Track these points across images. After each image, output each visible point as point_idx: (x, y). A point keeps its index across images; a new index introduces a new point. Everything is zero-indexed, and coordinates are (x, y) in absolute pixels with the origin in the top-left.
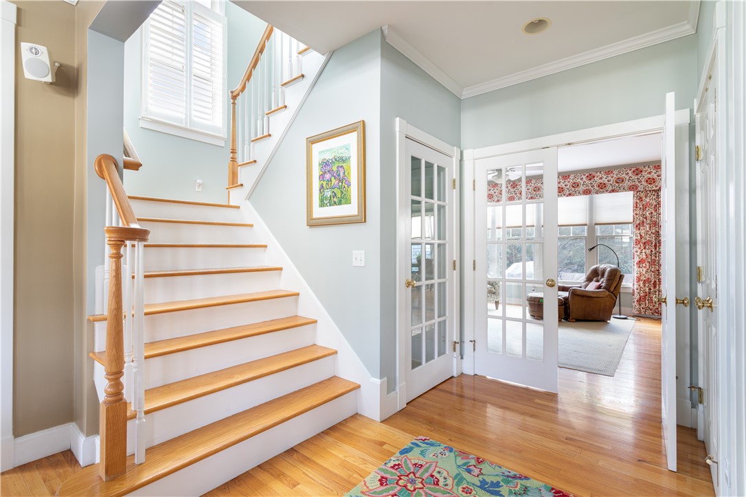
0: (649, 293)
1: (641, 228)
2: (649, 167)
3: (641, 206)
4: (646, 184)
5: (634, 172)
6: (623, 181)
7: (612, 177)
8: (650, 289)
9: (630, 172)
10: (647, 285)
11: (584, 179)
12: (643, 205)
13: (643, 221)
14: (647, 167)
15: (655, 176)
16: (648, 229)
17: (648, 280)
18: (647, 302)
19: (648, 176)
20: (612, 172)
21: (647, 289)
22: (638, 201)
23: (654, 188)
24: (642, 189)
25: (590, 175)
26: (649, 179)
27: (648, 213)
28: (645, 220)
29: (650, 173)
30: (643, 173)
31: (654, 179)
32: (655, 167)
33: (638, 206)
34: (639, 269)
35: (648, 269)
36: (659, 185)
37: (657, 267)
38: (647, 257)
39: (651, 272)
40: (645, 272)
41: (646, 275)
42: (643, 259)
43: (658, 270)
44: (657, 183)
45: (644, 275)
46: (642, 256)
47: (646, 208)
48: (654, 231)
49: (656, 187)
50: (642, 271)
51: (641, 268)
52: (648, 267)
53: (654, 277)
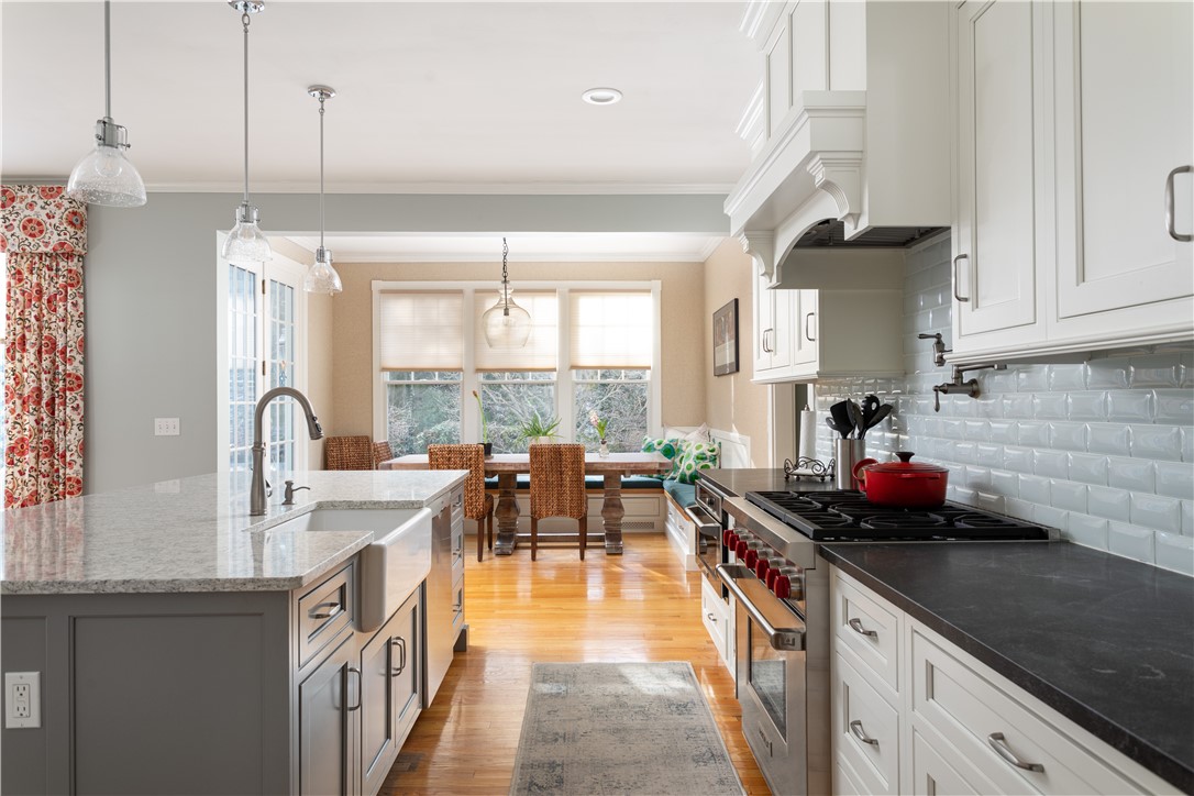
2: (30, 190)
3: (19, 296)
4: (24, 236)
12: (23, 293)
13: (24, 337)
14: (25, 190)
15: (43, 216)
16: (33, 359)
19: (27, 212)
22: (13, 282)
23: (42, 249)
26: (30, 221)
27: (33, 314)
28: (27, 334)
29: (31, 206)
30: (17, 205)
31: (39, 224)
32: (43, 191)
33: (12, 295)
34: (11, 470)
35: (32, 468)
36: (51, 241)
37: (56, 462)
38: (30, 436)
39: (40, 477)
40: (26, 477)
41: (30, 484)
42: (23, 440)
43: (57, 470)
44: (47, 236)
45: (25, 483)
46: (19, 432)
47: (30, 301)
48: (46, 364)
49: (46, 246)
50: (17, 475)
51: (16, 465)
52: (33, 463)
53: (49, 490)
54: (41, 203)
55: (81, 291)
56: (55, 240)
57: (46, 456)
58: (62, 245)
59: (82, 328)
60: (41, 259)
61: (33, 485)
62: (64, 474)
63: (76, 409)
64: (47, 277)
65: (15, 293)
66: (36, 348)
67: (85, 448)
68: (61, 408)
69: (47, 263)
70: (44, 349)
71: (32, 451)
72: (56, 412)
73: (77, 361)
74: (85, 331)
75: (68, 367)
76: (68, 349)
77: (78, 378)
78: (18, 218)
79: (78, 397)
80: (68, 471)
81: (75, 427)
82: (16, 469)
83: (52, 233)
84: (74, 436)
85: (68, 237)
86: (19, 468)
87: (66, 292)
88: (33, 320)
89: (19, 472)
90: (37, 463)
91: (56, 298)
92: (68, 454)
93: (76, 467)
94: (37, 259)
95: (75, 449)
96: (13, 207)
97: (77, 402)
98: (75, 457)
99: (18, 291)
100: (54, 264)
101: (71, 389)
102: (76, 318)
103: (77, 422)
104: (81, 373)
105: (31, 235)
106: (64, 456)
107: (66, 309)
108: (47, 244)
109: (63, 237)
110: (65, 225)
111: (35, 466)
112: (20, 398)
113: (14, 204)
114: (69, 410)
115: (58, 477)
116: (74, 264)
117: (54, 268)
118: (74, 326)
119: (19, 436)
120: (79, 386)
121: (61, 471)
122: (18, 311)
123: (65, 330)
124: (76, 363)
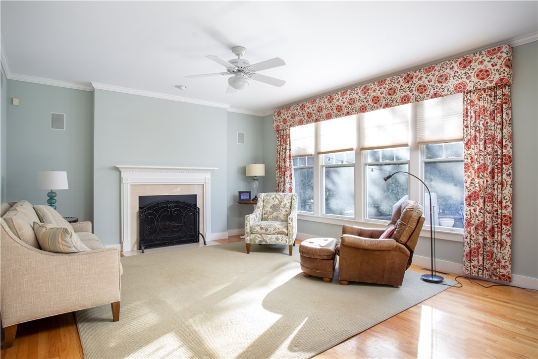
0: (485, 245)
1: (473, 146)
3: (473, 114)
4: (477, 80)
5: (460, 64)
6: (446, 79)
7: (433, 76)
8: (485, 239)
9: (455, 65)
10: (480, 232)
11: (401, 83)
12: (475, 112)
13: (475, 136)
14: (478, 55)
15: (489, 66)
16: (482, 148)
17: (483, 225)
18: (481, 258)
20: (433, 68)
21: (481, 238)
22: (469, 107)
23: (489, 85)
24: (472, 89)
25: (408, 75)
26: (481, 71)
27: (481, 123)
28: (478, 135)
29: (482, 62)
30: (473, 64)
32: (489, 52)
33: (469, 114)
34: (469, 208)
35: (481, 208)
36: (494, 79)
37: (496, 205)
38: (480, 190)
39: (487, 213)
40: (477, 213)
41: (480, 217)
42: (475, 192)
43: (497, 211)
44: (492, 77)
45: (477, 216)
46: (473, 188)
47: (479, 116)
48: (489, 150)
49: (491, 83)
50: (472, 211)
51: (472, 206)
52: (481, 205)
53: (491, 221)
54: (488, 59)
55: (510, 106)
56: (497, 77)
57: (490, 202)
58: (502, 80)
59: (511, 128)
60: (485, 92)
61: (482, 217)
62: (502, 213)
63: (508, 175)
64: (489, 101)
65: (471, 113)
66: (483, 141)
67: (513, 198)
68: (499, 174)
69: (489, 93)
70: (487, 141)
71: (482, 199)
72: (496, 177)
73: (509, 147)
74: (512, 129)
75: (504, 151)
76: (504, 140)
77: (510, 157)
78: (474, 71)
79: (510, 168)
80: (504, 211)
81: (508, 186)
82: (472, 208)
83: (495, 74)
84: (507, 191)
85: (506, 74)
86: (474, 208)
87: (502, 108)
88: (481, 126)
89: (474, 209)
90: (484, 205)
91: (494, 112)
92: (504, 201)
93: (509, 209)
94: (483, 92)
95: (508, 198)
96: (471, 66)
97: (509, 171)
98: (508, 204)
99: (472, 112)
100: (493, 93)
101: (506, 164)
102: (508, 122)
103: (509, 183)
104: (511, 154)
105: (482, 79)
106: (501, 202)
107: (502, 118)
108: (491, 82)
109: (502, 75)
110: (504, 68)
111: (483, 207)
112: (473, 169)
113: (471, 64)
114: (504, 176)
115: (497, 214)
116: (506, 91)
117: (493, 95)
118: (507, 127)
119: (473, 190)
120: (510, 162)
121: (499, 211)
122: (472, 122)
123: (502, 129)
124: (509, 148)
